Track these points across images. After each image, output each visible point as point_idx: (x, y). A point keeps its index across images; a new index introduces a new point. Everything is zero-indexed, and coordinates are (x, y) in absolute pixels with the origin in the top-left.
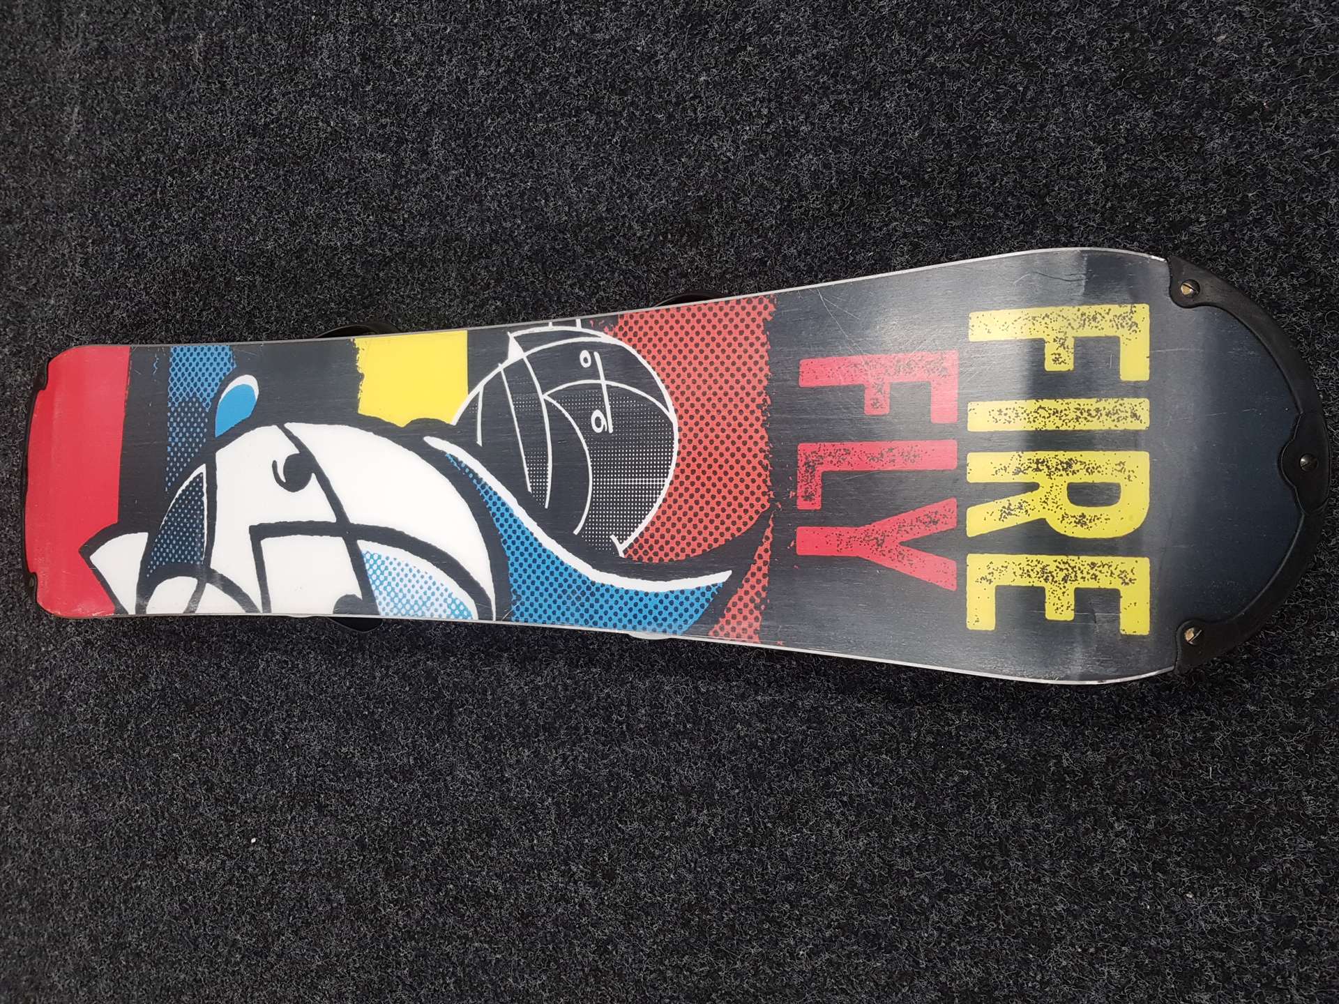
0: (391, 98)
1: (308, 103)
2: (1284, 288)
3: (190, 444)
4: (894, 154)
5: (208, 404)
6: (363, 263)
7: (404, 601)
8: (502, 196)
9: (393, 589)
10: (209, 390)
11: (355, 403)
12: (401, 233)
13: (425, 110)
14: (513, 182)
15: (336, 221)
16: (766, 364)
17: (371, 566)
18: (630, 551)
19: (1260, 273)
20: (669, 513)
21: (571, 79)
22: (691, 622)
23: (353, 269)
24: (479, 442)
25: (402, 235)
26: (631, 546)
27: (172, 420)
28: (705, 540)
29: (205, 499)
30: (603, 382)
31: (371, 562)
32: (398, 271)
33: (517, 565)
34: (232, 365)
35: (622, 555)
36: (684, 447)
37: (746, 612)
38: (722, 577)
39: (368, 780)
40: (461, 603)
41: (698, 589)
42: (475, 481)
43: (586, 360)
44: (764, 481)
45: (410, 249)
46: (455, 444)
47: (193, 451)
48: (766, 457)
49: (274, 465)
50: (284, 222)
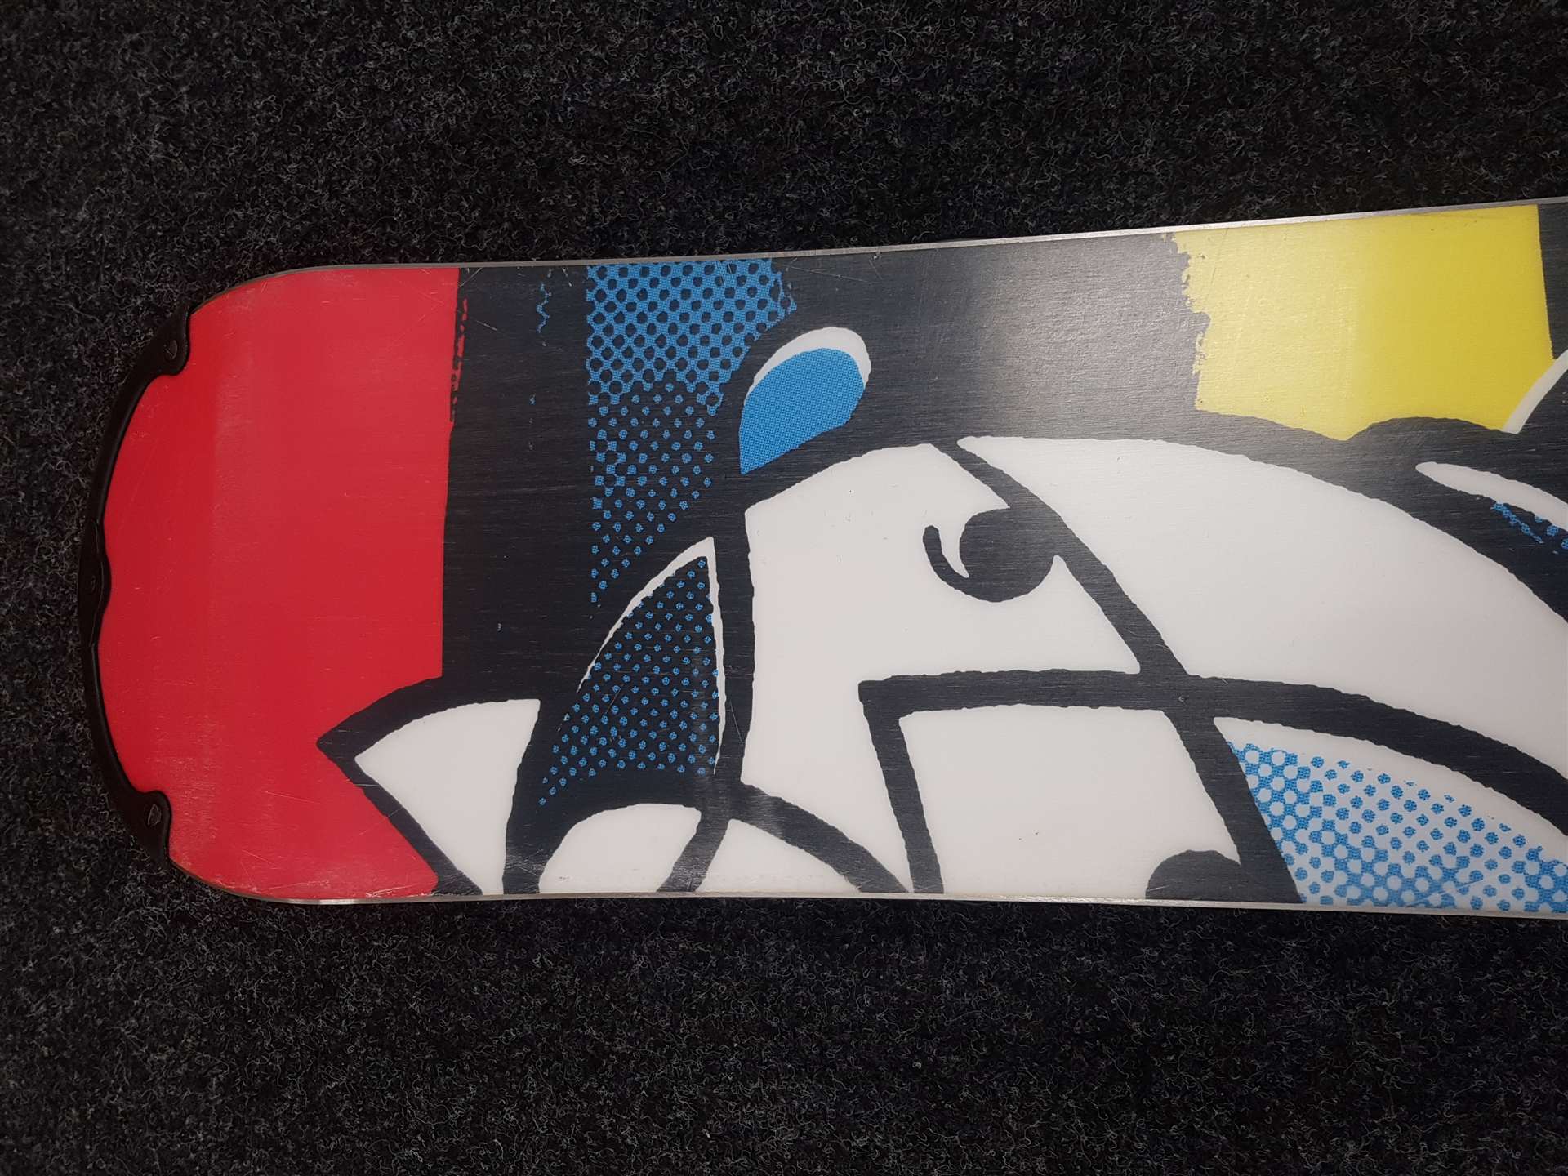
3: (663, 492)
5: (712, 399)
7: (1381, 868)
9: (1342, 839)
10: (715, 364)
11: (1184, 384)
17: (1265, 782)
27: (602, 434)
29: (716, 619)
31: (1265, 771)
34: (785, 304)
47: (672, 506)
49: (932, 539)
50: (692, 42)
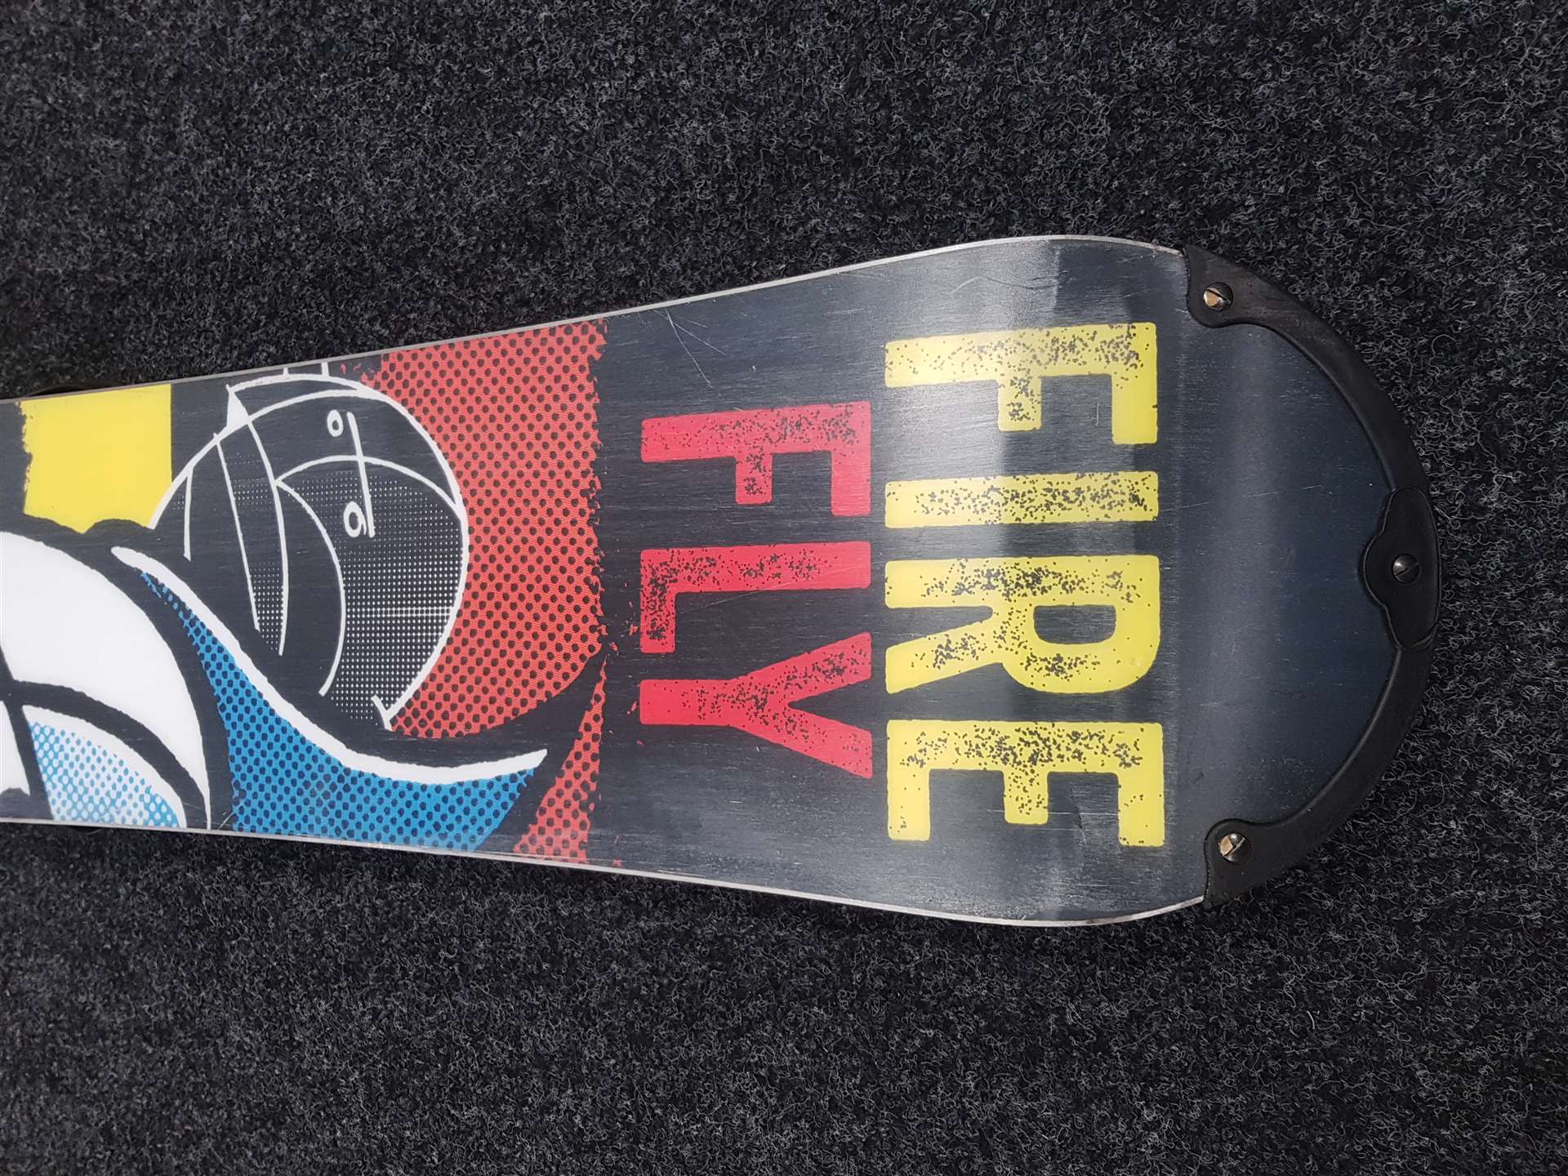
0: (126, 61)
1: (17, 71)
2: (1371, 303)
4: (809, 117)
6: (92, 297)
7: (86, 799)
8: (274, 193)
9: (70, 781)
11: (19, 498)
12: (141, 253)
13: (170, 74)
14: (288, 172)
15: (55, 238)
16: (594, 426)
17: (41, 745)
18: (401, 722)
19: (1336, 280)
20: (456, 660)
21: (365, 22)
22: (487, 830)
23: (79, 306)
24: (187, 554)
25: (142, 255)
26: (401, 713)
28: (508, 702)
30: (360, 459)
31: (42, 738)
32: (137, 306)
33: (239, 743)
35: (388, 726)
36: (477, 558)
37: (567, 814)
38: (532, 760)
39: (113, 1042)
40: (163, 802)
41: (498, 778)
42: (181, 615)
43: (335, 426)
44: (593, 609)
45: (153, 275)
46: (154, 557)
48: (594, 572)
